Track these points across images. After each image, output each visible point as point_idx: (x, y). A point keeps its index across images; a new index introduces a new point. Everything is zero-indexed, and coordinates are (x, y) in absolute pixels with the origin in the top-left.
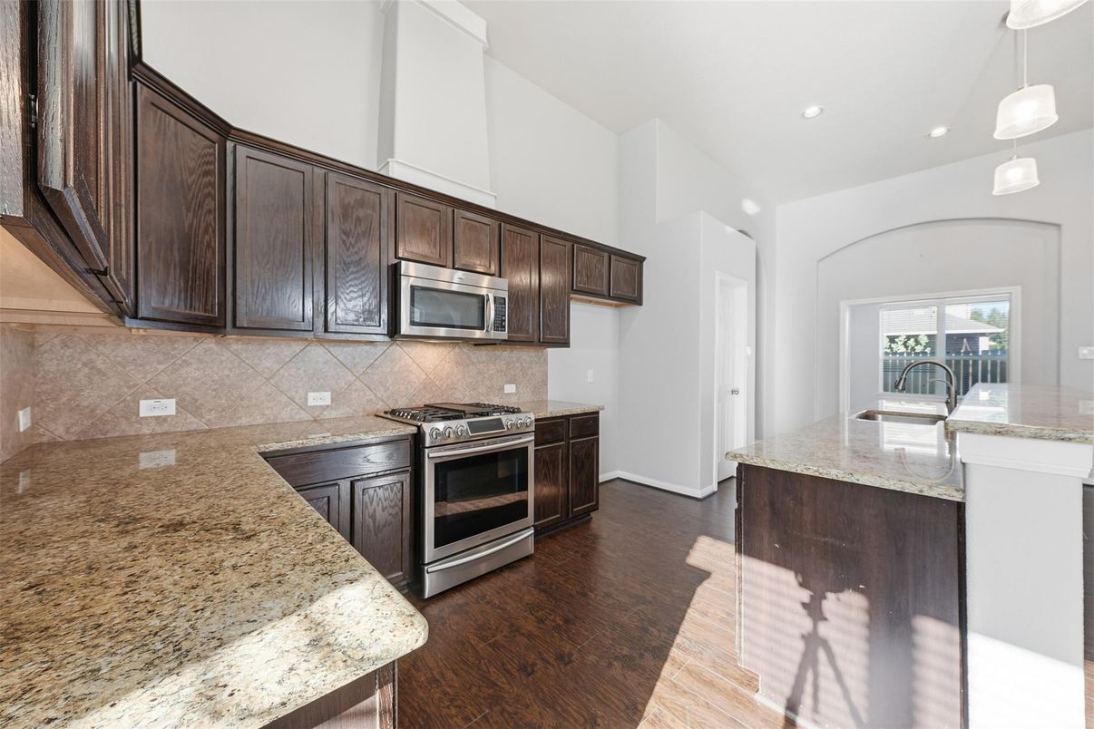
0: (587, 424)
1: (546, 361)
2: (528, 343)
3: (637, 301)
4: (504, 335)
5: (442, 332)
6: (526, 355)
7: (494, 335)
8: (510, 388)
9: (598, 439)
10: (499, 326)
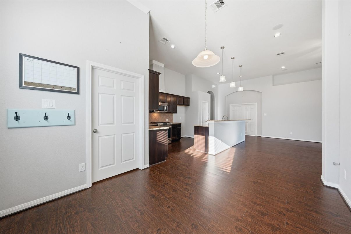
0: (179, 125)
1: (173, 116)
2: (170, 113)
3: (189, 105)
4: (167, 112)
5: (158, 111)
6: (170, 115)
7: (166, 112)
8: (167, 120)
9: (181, 128)
10: (166, 110)
